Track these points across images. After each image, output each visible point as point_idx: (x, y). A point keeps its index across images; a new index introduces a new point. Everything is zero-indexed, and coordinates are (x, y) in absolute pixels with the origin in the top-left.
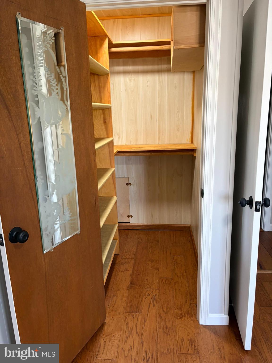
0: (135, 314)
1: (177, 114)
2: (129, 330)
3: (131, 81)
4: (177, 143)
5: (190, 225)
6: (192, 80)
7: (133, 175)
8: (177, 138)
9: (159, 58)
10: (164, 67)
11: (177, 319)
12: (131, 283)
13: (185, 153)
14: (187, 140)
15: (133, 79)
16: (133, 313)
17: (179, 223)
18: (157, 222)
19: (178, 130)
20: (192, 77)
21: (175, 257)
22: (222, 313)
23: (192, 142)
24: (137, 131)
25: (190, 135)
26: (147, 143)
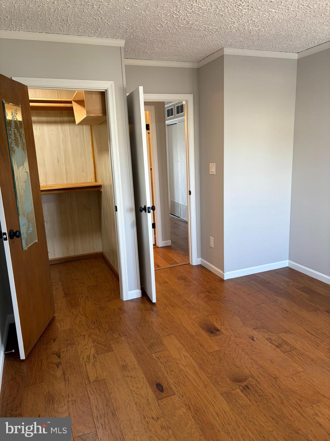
0: (76, 307)
1: (80, 158)
2: (75, 314)
3: (37, 130)
4: (83, 182)
5: (102, 252)
6: (90, 131)
7: (46, 213)
8: (83, 177)
9: (60, 111)
10: (66, 119)
11: (108, 302)
12: (65, 294)
13: (93, 189)
14: (92, 179)
15: (38, 128)
16: (74, 307)
17: (93, 252)
18: (72, 254)
19: (83, 171)
20: (90, 128)
21: (95, 274)
22: (137, 289)
23: (96, 181)
24: (46, 173)
25: (94, 175)
26: (57, 184)
